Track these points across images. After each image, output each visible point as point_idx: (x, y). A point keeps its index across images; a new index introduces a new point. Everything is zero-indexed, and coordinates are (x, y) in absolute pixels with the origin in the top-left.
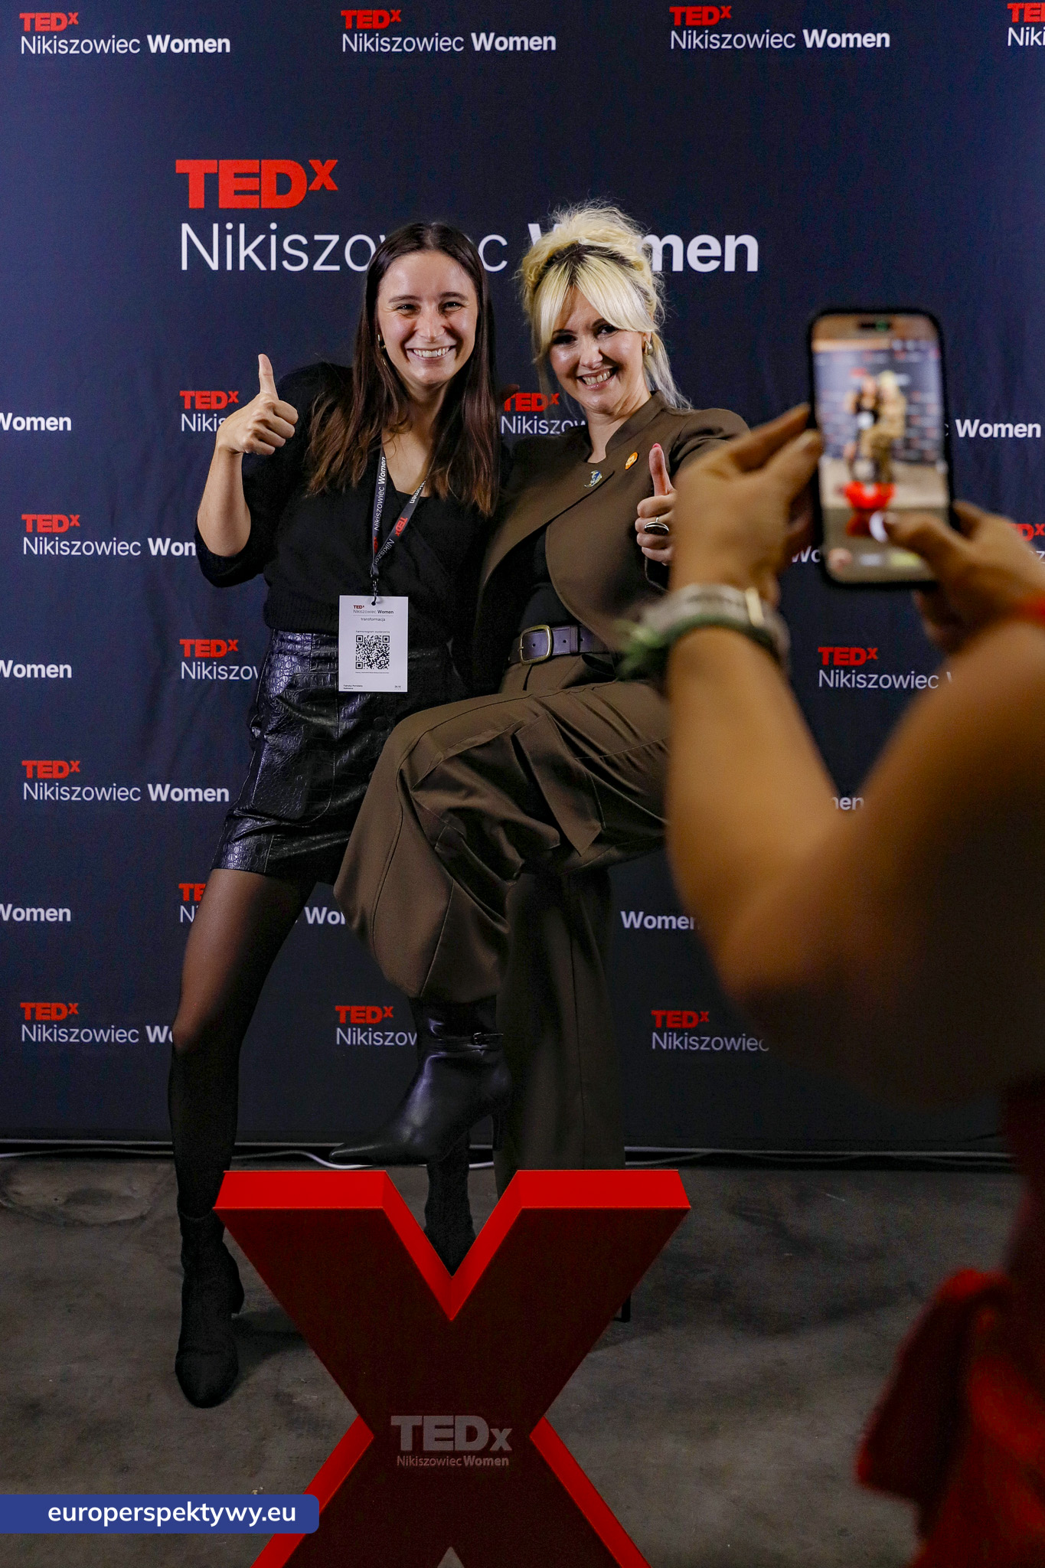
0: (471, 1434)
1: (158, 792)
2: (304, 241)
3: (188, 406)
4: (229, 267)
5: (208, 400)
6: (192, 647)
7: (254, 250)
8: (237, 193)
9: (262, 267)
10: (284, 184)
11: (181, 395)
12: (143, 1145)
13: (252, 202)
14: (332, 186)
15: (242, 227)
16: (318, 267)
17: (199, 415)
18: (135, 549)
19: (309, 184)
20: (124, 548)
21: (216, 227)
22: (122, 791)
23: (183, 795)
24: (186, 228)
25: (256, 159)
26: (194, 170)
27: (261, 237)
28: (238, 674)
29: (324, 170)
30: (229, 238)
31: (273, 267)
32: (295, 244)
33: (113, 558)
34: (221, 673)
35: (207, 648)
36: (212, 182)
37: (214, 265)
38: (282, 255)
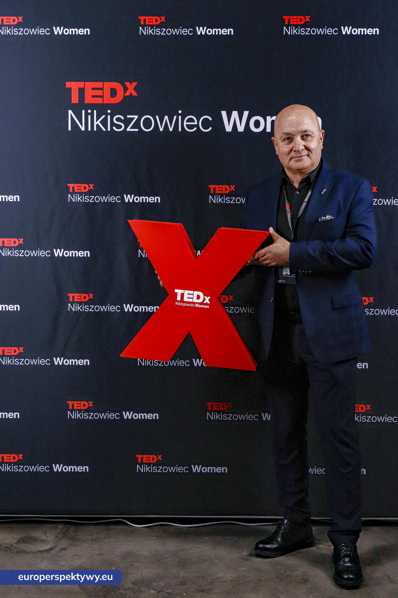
0: (198, 297)
1: (58, 361)
2: (123, 118)
3: (71, 191)
4: (89, 129)
5: (80, 188)
6: (73, 297)
7: (100, 122)
8: (93, 96)
9: (104, 130)
10: (114, 93)
11: (68, 186)
12: (52, 517)
13: (99, 101)
14: (135, 94)
15: (95, 111)
16: (128, 129)
17: (76, 195)
18: (48, 254)
19: (124, 94)
20: (43, 253)
21: (83, 111)
22: (42, 361)
23: (69, 362)
24: (70, 112)
25: (102, 82)
26: (74, 86)
27: (104, 116)
28: (93, 309)
29: (131, 87)
30: (89, 116)
31: (109, 130)
32: (118, 119)
33: (38, 258)
34: (86, 309)
35: (80, 297)
36: (82, 91)
37: (83, 129)
38: (112, 124)
